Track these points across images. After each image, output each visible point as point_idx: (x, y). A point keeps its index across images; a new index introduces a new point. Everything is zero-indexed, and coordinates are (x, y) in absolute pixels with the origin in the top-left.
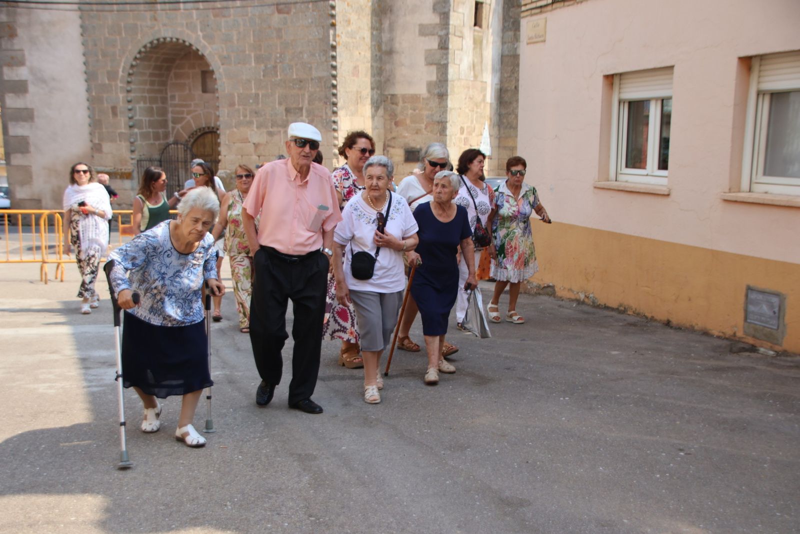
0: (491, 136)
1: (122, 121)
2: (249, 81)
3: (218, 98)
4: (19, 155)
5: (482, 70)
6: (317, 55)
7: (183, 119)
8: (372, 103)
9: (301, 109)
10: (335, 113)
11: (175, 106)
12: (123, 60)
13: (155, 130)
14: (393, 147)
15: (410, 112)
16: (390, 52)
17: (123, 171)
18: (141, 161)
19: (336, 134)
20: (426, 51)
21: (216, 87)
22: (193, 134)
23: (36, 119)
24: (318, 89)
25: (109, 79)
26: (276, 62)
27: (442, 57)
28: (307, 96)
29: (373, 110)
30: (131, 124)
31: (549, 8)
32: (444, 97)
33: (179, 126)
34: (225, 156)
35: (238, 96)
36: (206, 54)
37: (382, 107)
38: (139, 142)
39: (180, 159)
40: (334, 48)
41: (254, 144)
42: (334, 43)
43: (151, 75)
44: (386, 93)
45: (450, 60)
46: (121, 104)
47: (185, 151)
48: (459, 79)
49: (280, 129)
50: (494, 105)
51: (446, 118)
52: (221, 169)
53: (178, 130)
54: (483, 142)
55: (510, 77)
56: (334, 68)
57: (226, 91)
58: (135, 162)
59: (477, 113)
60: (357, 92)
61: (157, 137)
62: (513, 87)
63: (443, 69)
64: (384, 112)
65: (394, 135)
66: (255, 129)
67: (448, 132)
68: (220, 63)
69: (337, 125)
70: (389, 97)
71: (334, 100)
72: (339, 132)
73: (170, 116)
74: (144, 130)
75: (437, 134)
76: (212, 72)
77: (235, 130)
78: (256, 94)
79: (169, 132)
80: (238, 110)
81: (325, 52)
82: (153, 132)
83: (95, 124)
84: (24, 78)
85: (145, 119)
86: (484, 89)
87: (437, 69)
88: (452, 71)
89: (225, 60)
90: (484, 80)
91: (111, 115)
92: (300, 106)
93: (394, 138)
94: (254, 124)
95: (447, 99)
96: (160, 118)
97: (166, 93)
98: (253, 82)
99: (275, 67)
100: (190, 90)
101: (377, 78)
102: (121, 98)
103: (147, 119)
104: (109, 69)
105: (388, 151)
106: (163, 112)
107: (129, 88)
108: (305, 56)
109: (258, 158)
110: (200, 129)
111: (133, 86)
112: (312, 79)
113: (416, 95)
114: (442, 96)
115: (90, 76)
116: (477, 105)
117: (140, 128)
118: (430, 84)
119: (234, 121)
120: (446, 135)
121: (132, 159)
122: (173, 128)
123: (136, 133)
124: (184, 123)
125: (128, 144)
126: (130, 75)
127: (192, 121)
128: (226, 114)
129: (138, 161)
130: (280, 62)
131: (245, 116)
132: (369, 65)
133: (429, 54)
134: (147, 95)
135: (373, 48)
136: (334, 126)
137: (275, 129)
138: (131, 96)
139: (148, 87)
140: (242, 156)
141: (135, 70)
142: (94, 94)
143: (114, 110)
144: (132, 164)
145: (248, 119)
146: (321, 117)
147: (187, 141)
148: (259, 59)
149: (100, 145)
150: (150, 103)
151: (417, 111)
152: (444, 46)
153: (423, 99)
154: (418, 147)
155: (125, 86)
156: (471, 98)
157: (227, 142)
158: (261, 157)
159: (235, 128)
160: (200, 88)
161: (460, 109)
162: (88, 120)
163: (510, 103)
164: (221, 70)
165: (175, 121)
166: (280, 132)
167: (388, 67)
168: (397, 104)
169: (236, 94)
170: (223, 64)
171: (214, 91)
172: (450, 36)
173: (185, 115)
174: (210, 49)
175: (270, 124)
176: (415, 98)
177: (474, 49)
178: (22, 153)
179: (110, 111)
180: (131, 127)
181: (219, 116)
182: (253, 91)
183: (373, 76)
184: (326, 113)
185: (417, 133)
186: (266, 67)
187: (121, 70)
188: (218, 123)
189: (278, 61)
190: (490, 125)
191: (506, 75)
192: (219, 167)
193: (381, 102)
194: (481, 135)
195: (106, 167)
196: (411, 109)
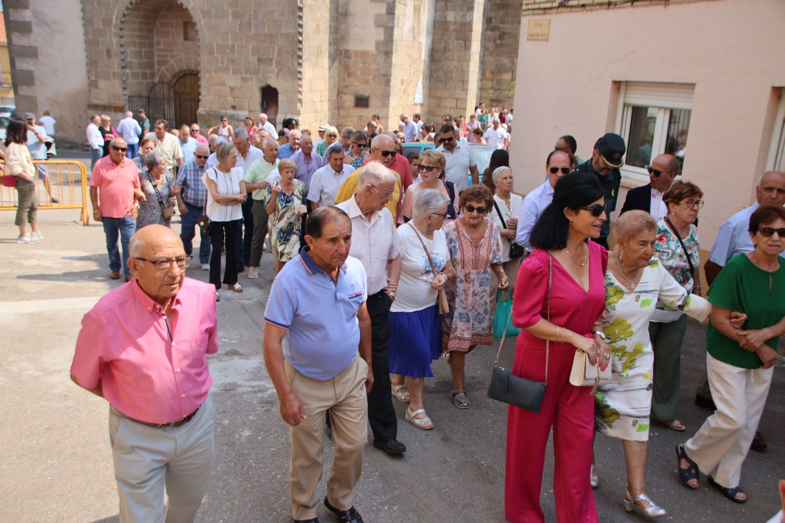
0: (423, 87)
1: (116, 62)
2: (227, 33)
3: (199, 46)
4: (26, 87)
5: (419, 33)
6: (286, 14)
7: (167, 62)
8: (330, 57)
9: (271, 60)
10: (300, 65)
11: (161, 50)
12: (117, 9)
13: (144, 71)
14: (346, 94)
15: (361, 65)
16: (346, 14)
17: (116, 105)
18: (131, 97)
19: (300, 83)
20: (376, 15)
21: (198, 37)
22: (175, 75)
23: (40, 57)
24: (286, 44)
25: (104, 25)
26: (250, 18)
27: (389, 21)
28: (276, 49)
29: (330, 61)
30: (123, 65)
31: (555, 11)
32: (390, 55)
33: (163, 68)
34: (205, 96)
35: (217, 46)
36: (190, 8)
37: (337, 60)
38: (130, 81)
39: (165, 97)
40: (301, 9)
41: (230, 87)
42: (301, 5)
43: (141, 23)
44: (341, 48)
45: (395, 24)
46: (115, 47)
47: (169, 89)
48: (402, 40)
49: (253, 76)
50: (427, 62)
51: (390, 72)
52: (202, 107)
53: (163, 72)
54: (417, 92)
55: (440, 39)
56: (301, 26)
57: (207, 41)
58: (126, 97)
59: (414, 68)
60: (318, 47)
61: (145, 76)
62: (443, 48)
63: (389, 31)
64: (339, 65)
65: (347, 83)
66: (231, 75)
67: (392, 84)
68: (201, 16)
69: (302, 75)
70: (343, 52)
71: (300, 53)
72: (303, 80)
73: (156, 59)
74: (135, 71)
75: (382, 84)
76: (195, 24)
77: (213, 74)
78: (232, 45)
79: (155, 72)
80: (217, 58)
81: (294, 13)
82: (142, 73)
83: (92, 64)
84: (28, 20)
85: (135, 61)
86: (420, 49)
87: (385, 31)
88: (397, 33)
89: (206, 14)
90: (421, 41)
91: (105, 56)
92: (271, 57)
93: (346, 86)
94: (230, 70)
95: (392, 56)
96: (148, 61)
97: (153, 40)
98: (230, 35)
99: (249, 23)
100: (173, 37)
101: (334, 36)
102: (115, 43)
103: (137, 61)
104: (104, 16)
105: (341, 97)
106: (150, 55)
107: (121, 34)
108: (276, 15)
109: (233, 99)
110: (182, 71)
111: (125, 33)
112: (281, 35)
113: (366, 52)
114: (388, 54)
115: (87, 22)
116: (414, 62)
117: (131, 68)
118: (378, 43)
119: (213, 67)
120: (390, 86)
121: (124, 95)
122: (159, 69)
123: (128, 73)
124: (168, 65)
125: (121, 82)
126: (122, 22)
127: (175, 65)
128: (206, 61)
129: (129, 97)
130: (254, 18)
131: (222, 63)
132: (328, 24)
133: (378, 17)
134: (136, 40)
135: (332, 10)
136: (299, 76)
137: (248, 76)
138: (124, 40)
139: (137, 33)
140: (219, 97)
141: (127, 18)
142: (91, 37)
143: (108, 52)
144: (124, 99)
145: (225, 65)
146: (288, 67)
147: (170, 81)
148: (235, 15)
149: (96, 82)
150: (139, 47)
151: (366, 65)
152: (391, 12)
153: (372, 55)
154: (366, 95)
155: (118, 31)
156: (410, 56)
157: (207, 85)
158: (236, 99)
159: (214, 72)
160: (182, 36)
161: (402, 64)
162: (85, 60)
163: (440, 61)
164: (202, 23)
165: (161, 63)
166: (252, 78)
167: (343, 26)
168: (349, 58)
169: (215, 45)
170: (204, 18)
171: (195, 39)
172: (397, 4)
173: (169, 59)
174: (193, 4)
175: (244, 72)
176: (364, 54)
177: (414, 14)
178: (28, 85)
179: (105, 53)
180: (123, 68)
181: (200, 62)
182: (230, 42)
183: (331, 33)
184: (293, 65)
185: (366, 83)
186: (241, 22)
187: (114, 18)
188: (199, 68)
189: (252, 17)
190: (423, 79)
191: (437, 37)
192: (200, 105)
193: (337, 56)
194: (416, 86)
195: (102, 100)
196: (361, 63)
